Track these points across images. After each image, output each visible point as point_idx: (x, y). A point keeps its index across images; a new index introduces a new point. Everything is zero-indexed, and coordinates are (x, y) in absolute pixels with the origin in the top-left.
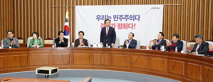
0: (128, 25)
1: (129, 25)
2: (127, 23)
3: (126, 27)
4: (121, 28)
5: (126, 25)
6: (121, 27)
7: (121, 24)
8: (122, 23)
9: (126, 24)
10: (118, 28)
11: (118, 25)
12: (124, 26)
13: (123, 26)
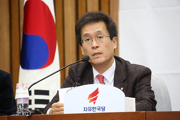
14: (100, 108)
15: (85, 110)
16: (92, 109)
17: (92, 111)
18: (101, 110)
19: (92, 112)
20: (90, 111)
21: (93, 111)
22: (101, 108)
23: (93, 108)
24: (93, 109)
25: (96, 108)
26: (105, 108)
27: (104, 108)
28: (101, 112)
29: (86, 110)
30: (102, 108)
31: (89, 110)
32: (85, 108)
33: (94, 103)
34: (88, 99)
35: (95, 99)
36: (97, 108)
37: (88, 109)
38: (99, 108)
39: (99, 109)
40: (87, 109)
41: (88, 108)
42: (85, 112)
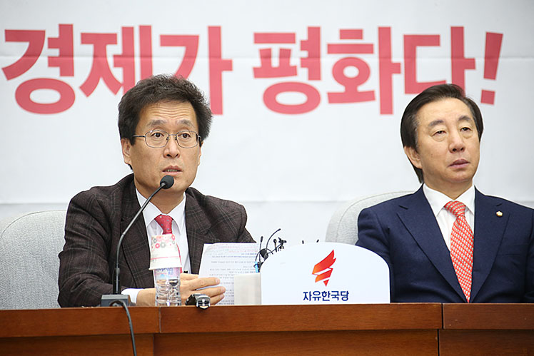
0: (398, 56)
1: (410, 56)
2: (385, 33)
3: (372, 84)
4: (298, 98)
5: (372, 60)
6: (302, 76)
7: (302, 35)
8: (314, 33)
9: (371, 37)
10: (269, 98)
11: (266, 55)
12: (351, 72)
13: (328, 61)
14: (338, 295)
15: (306, 297)
16: (321, 295)
17: (321, 299)
18: (340, 297)
19: (321, 302)
20: (317, 299)
21: (323, 300)
22: (340, 293)
23: (323, 293)
24: (324, 295)
25: (329, 294)
26: (348, 293)
27: (345, 294)
28: (341, 302)
29: (308, 298)
30: (343, 294)
31: (315, 298)
32: (306, 293)
33: (326, 283)
34: (313, 274)
35: (328, 274)
36: (332, 293)
37: (313, 296)
38: (336, 293)
39: (335, 296)
40: (310, 295)
41: (312, 294)
42: (307, 302)
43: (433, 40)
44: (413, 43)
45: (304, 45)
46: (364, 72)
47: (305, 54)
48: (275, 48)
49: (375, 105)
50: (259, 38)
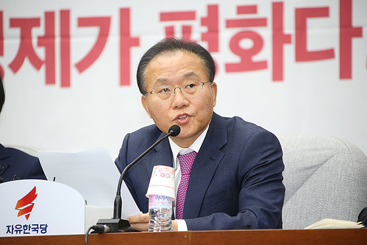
1: (301, 28)
3: (266, 54)
5: (266, 33)
7: (202, 13)
8: (213, 10)
9: (265, 11)
11: (169, 32)
12: (246, 44)
13: (225, 35)
43: (323, 12)
44: (303, 15)
45: (204, 22)
46: (259, 43)
47: (205, 29)
48: (178, 25)
49: (268, 73)
50: (165, 16)
